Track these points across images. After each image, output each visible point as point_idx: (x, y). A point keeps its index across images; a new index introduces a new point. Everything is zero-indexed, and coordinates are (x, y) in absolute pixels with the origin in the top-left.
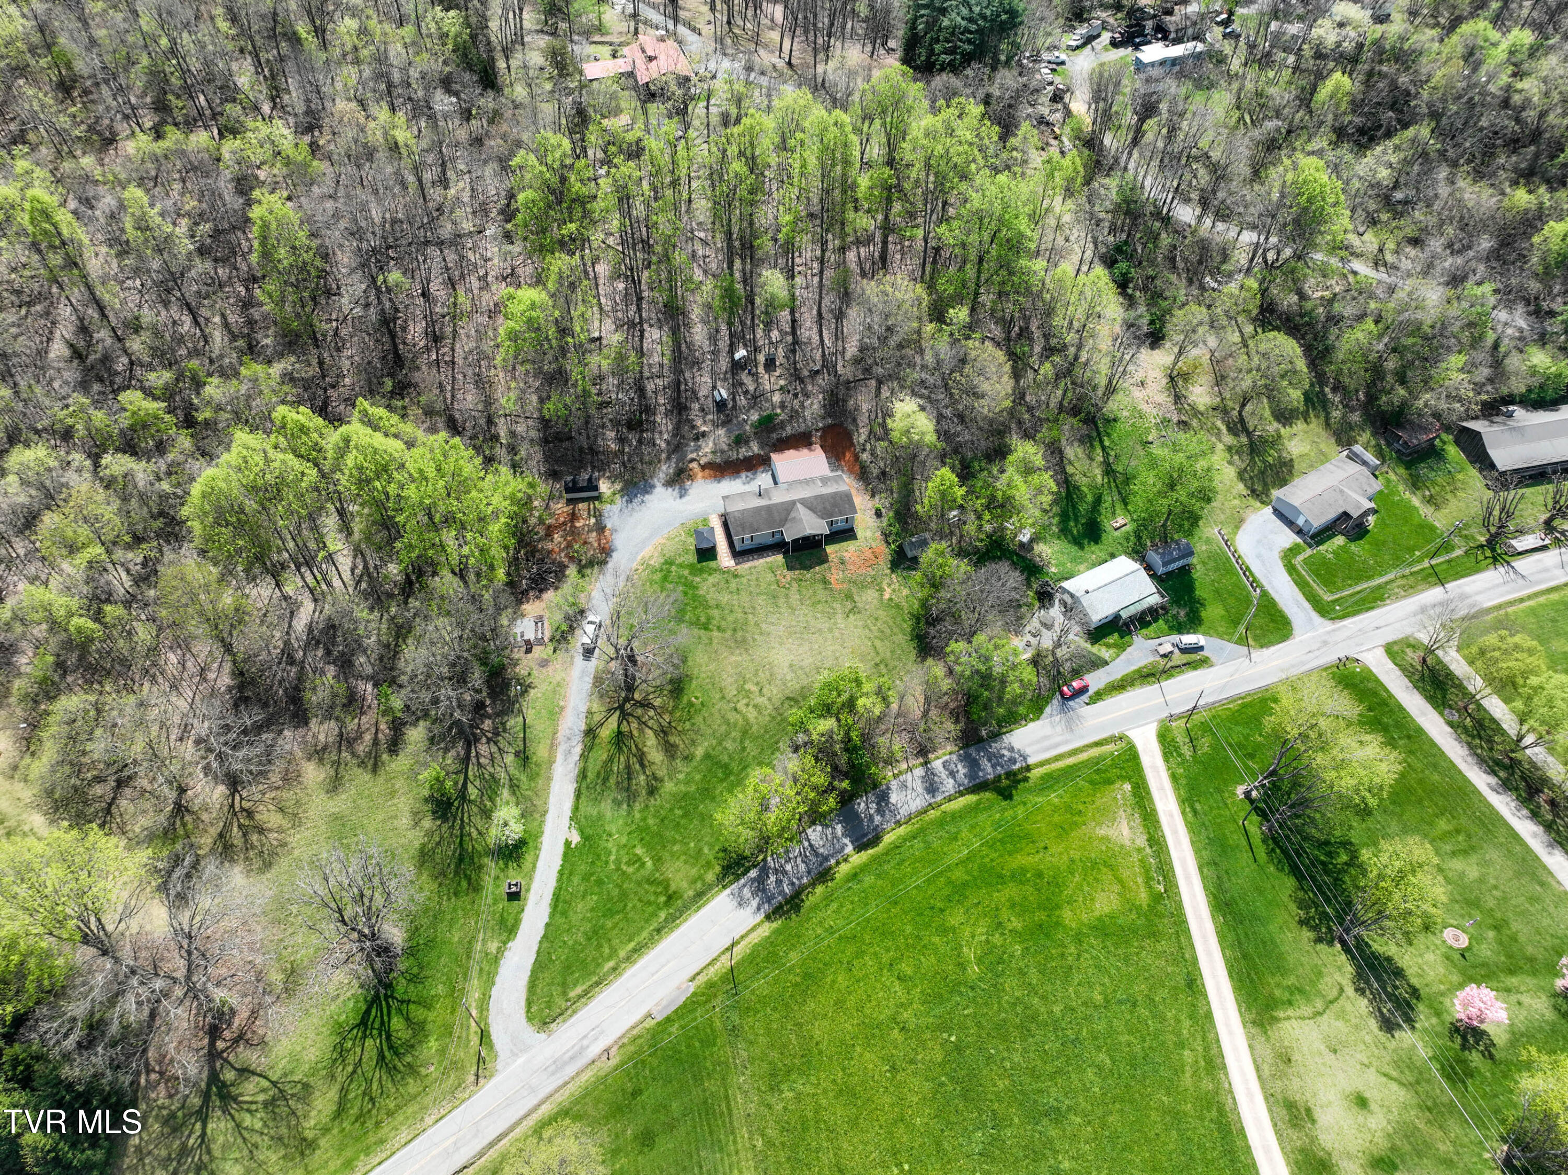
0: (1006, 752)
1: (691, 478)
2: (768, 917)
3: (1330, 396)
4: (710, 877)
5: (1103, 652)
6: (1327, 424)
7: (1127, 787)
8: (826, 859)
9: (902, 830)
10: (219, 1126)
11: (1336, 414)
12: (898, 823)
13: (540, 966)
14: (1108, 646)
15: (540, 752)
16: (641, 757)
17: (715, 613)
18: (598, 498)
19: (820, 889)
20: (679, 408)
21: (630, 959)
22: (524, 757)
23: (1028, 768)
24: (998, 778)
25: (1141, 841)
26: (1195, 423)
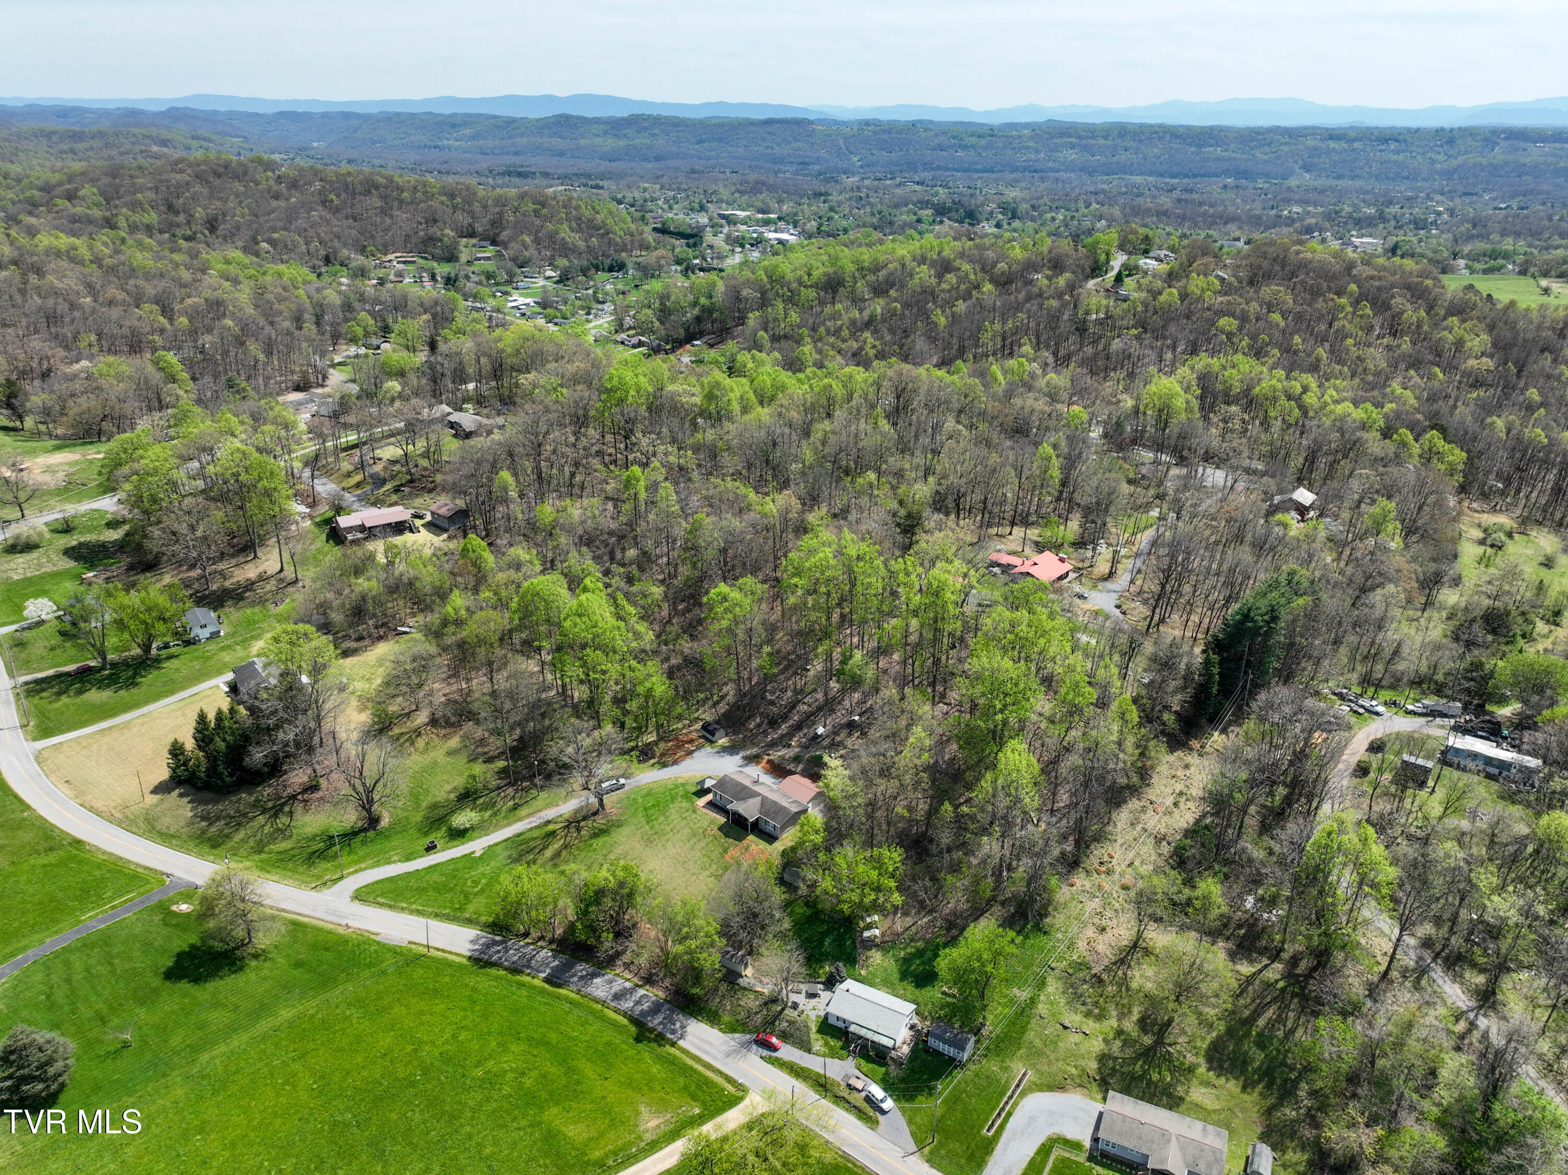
0: (678, 1025)
1: (758, 763)
2: (470, 958)
3: (1302, 1094)
4: (483, 919)
5: (818, 1043)
6: (1269, 1112)
7: (697, 1111)
8: (528, 967)
9: (573, 995)
10: (261, 819)
11: (1289, 1113)
12: (578, 992)
13: (390, 880)
14: (826, 1044)
15: (523, 811)
16: (545, 848)
17: (662, 819)
18: (711, 742)
19: (502, 973)
20: (799, 727)
21: (412, 912)
22: (516, 807)
23: (673, 1044)
24: (652, 1030)
25: (648, 1137)
26: (1111, 989)
